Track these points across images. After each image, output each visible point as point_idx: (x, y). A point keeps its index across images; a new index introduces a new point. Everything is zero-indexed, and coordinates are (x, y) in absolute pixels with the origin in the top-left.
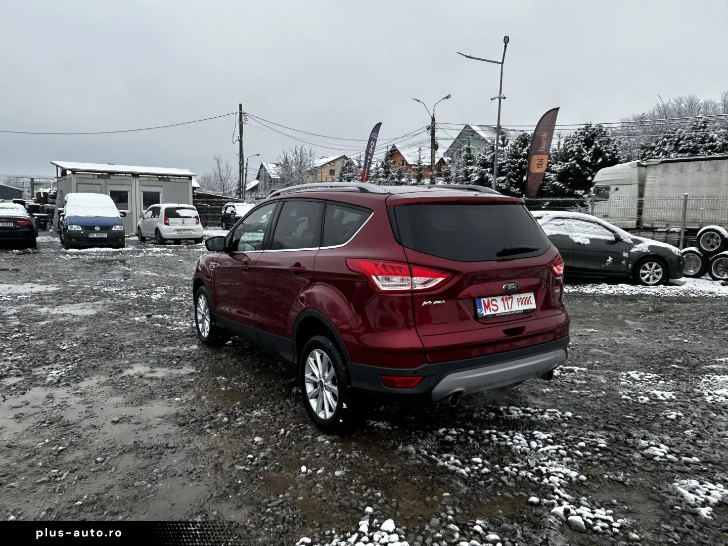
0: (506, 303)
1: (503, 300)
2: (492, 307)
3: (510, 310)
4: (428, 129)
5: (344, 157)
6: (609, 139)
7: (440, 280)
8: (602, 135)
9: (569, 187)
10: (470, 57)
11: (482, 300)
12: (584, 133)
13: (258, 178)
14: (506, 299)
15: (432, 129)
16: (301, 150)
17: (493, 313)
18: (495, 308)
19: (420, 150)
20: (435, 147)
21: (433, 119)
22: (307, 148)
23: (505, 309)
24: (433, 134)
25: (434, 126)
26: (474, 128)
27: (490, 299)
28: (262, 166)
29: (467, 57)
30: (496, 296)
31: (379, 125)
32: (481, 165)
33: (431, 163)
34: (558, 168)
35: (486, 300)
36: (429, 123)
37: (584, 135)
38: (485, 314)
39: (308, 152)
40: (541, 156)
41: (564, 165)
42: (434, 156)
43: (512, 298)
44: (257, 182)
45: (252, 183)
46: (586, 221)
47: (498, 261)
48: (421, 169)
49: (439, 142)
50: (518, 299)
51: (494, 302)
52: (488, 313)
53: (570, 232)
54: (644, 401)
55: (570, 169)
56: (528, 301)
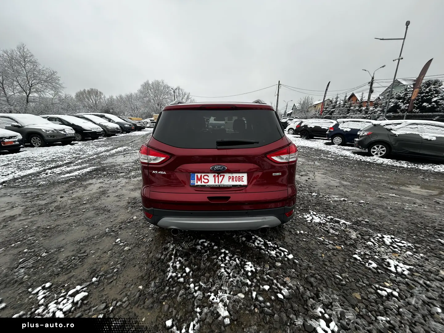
0: (217, 179)
1: (214, 176)
2: (203, 180)
3: (219, 184)
4: (369, 83)
5: (329, 99)
7: (163, 159)
10: (383, 39)
11: (196, 174)
13: (292, 110)
14: (218, 176)
15: (371, 83)
16: (308, 97)
17: (203, 184)
18: (206, 181)
19: (363, 94)
20: (371, 91)
21: (373, 78)
22: (310, 97)
23: (215, 182)
24: (371, 86)
25: (373, 82)
26: (399, 80)
27: (203, 175)
28: (294, 105)
29: (381, 39)
30: (208, 173)
31: (330, 82)
32: (397, 98)
33: (368, 99)
35: (199, 175)
36: (370, 80)
38: (196, 184)
39: (311, 98)
42: (370, 96)
43: (224, 176)
44: (292, 111)
45: (290, 111)
47: (218, 149)
48: (362, 103)
49: (374, 89)
50: (229, 177)
51: (206, 177)
52: (199, 183)
54: (371, 266)
56: (240, 179)
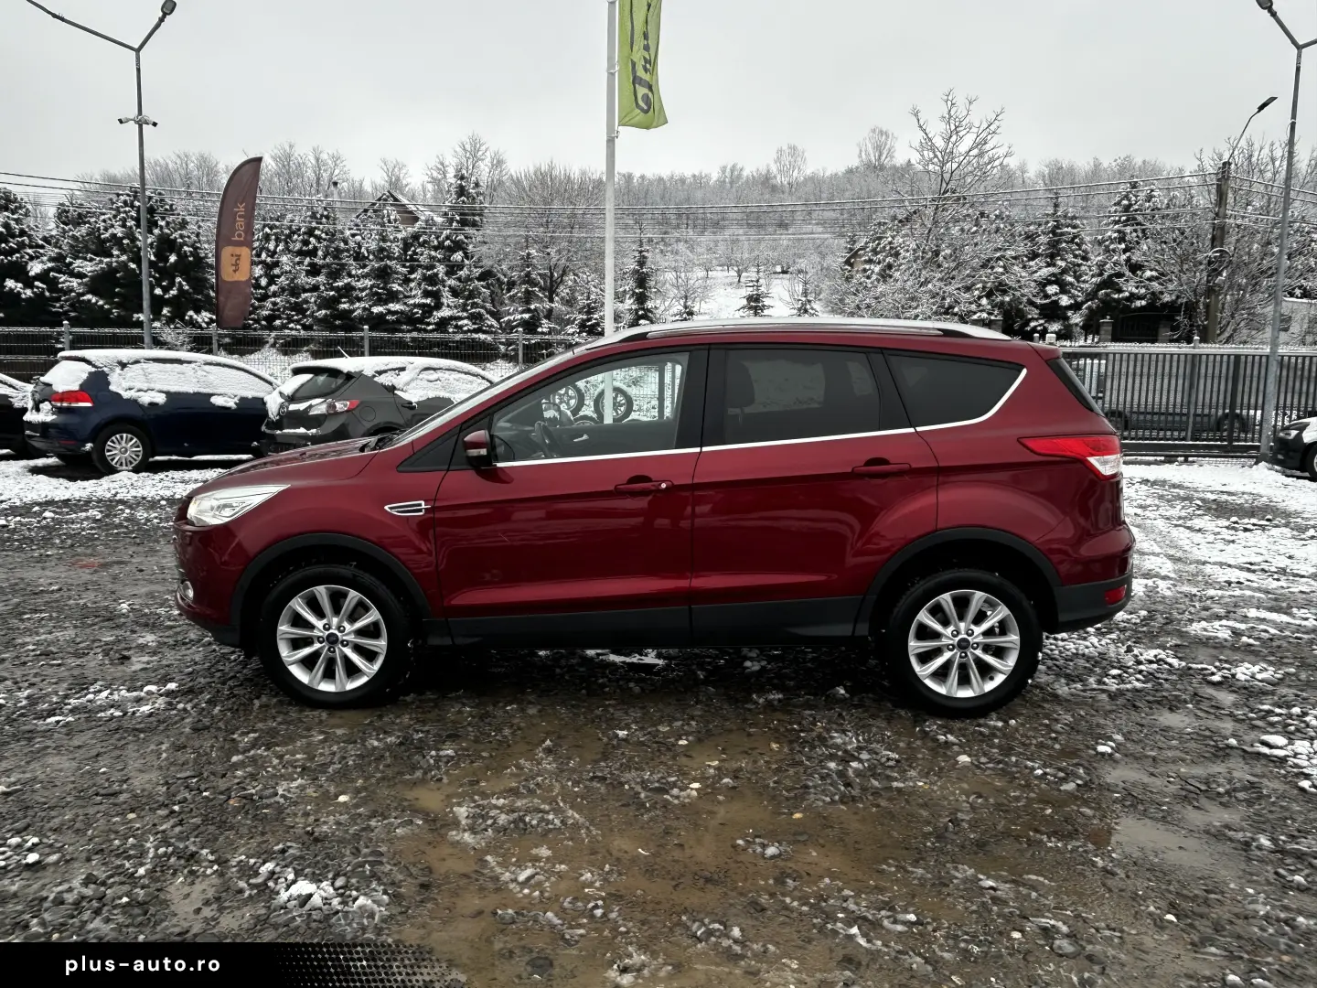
6: (183, 219)
8: (166, 210)
9: (118, 306)
12: (132, 202)
34: (88, 267)
37: (132, 206)
40: (238, 250)
41: (101, 262)
46: (466, 373)
53: (450, 392)
55: (116, 270)
